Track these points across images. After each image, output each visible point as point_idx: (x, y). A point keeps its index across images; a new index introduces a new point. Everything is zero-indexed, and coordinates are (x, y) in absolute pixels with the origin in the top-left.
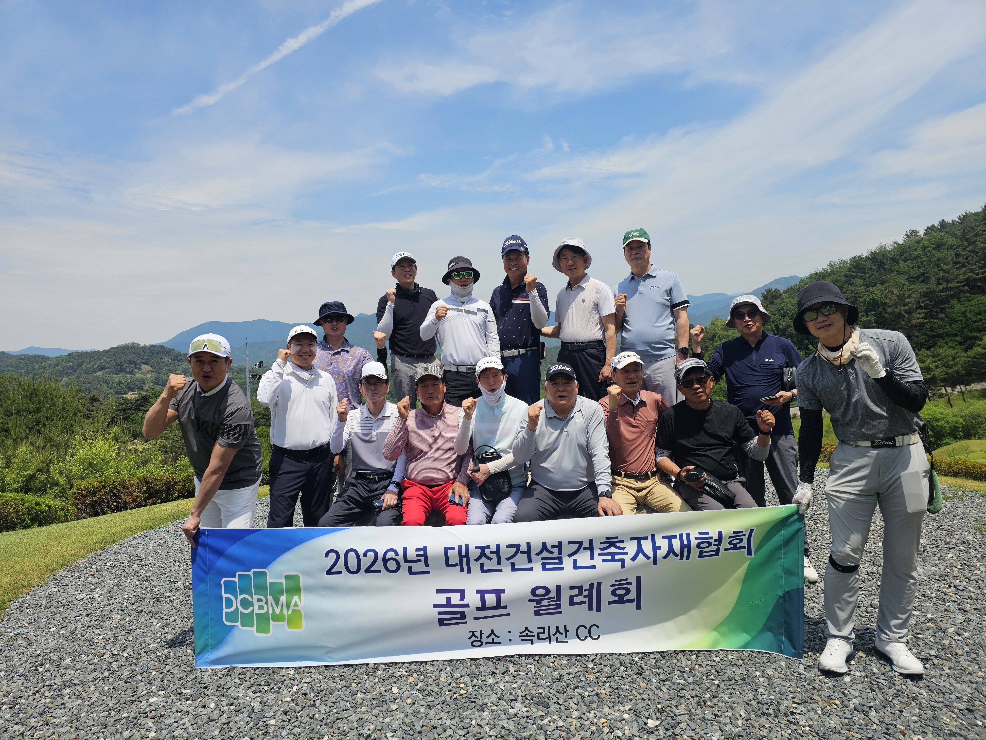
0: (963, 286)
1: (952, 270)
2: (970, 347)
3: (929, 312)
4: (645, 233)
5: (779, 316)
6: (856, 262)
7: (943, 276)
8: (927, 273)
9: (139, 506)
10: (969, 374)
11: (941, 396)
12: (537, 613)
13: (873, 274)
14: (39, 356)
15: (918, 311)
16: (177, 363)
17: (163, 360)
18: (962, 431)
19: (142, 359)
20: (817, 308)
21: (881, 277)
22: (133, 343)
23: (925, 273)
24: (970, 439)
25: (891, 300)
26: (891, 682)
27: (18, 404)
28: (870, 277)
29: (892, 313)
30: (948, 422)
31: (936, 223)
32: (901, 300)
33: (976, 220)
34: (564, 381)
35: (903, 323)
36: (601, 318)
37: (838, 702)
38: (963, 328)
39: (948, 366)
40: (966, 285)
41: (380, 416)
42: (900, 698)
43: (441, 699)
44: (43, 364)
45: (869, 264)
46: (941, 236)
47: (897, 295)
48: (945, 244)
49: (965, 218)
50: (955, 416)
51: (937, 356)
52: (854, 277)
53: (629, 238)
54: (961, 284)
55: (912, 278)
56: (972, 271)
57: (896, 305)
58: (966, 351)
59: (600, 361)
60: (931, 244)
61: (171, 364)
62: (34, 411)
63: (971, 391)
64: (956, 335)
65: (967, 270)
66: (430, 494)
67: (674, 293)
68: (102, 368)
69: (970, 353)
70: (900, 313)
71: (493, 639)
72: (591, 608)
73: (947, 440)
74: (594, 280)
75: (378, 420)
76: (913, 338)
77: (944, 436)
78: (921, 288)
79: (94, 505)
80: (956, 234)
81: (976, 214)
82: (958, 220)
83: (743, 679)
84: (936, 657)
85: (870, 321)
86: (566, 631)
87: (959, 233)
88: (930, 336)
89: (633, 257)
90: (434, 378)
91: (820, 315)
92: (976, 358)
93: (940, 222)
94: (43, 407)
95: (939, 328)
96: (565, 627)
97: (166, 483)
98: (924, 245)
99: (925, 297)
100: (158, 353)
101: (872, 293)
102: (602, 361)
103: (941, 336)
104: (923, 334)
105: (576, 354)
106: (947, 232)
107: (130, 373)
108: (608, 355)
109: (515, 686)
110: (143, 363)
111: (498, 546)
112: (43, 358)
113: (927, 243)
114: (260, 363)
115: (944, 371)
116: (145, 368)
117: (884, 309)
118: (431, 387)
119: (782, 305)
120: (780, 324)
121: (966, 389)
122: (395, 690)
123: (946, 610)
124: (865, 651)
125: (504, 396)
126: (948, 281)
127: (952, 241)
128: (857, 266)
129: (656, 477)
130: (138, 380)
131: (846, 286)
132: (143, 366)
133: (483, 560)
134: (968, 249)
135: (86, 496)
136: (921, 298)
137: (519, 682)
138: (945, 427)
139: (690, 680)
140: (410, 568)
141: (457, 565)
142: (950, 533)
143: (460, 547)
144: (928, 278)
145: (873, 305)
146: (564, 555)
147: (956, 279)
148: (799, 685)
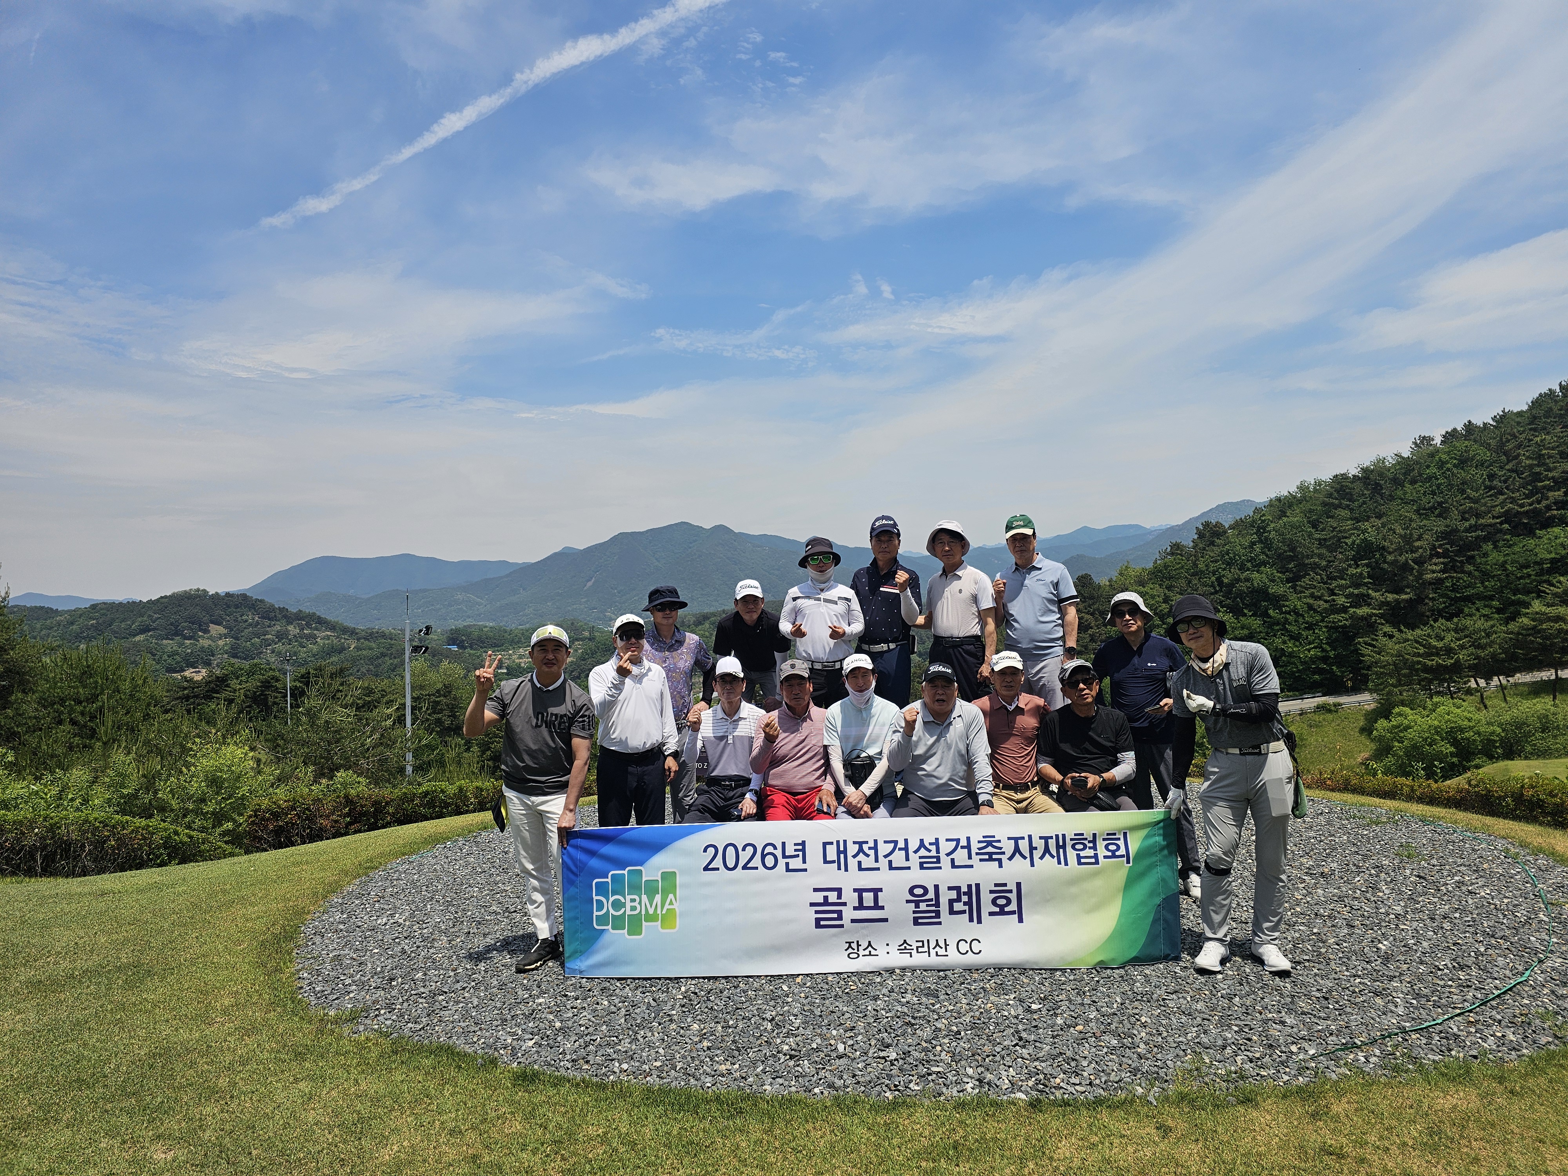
0: (1501, 523)
1: (1483, 498)
2: (1513, 618)
3: (1449, 562)
4: (1030, 522)
5: (1223, 563)
6: (1339, 483)
7: (1471, 508)
8: (1446, 502)
9: (338, 834)
10: (1513, 657)
11: (1469, 692)
12: (916, 922)
13: (1364, 503)
14: (42, 608)
15: (1434, 561)
16: (267, 622)
17: (245, 617)
18: (1501, 746)
19: (211, 616)
20: (1189, 621)
21: (1376, 507)
22: (198, 590)
23: (1442, 503)
24: (1513, 759)
25: (1393, 542)
26: (1260, 978)
28: (1360, 506)
29: (1395, 562)
30: (1479, 733)
31: (1460, 427)
32: (1408, 543)
33: (1518, 423)
35: (1411, 578)
36: (979, 612)
37: (1207, 992)
38: (1502, 587)
39: (1480, 647)
40: (1506, 522)
41: (735, 718)
42: (1265, 990)
44: (48, 622)
45: (1358, 486)
46: (1466, 447)
47: (1401, 536)
48: (1473, 460)
49: (1503, 419)
50: (1489, 724)
51: (1462, 630)
52: (1336, 507)
53: (1013, 528)
54: (1498, 521)
55: (1424, 509)
56: (1513, 500)
57: (1400, 550)
58: (1507, 621)
59: (977, 658)
60: (1452, 458)
61: (258, 623)
63: (1516, 685)
64: (1491, 598)
65: (1507, 498)
66: (794, 802)
67: (1061, 587)
68: (144, 630)
69: (1512, 626)
70: (1406, 563)
71: (870, 952)
72: (971, 920)
73: (1477, 761)
74: (972, 568)
75: (734, 721)
76: (1427, 601)
77: (1473, 753)
78: (1439, 525)
79: (278, 831)
80: (1489, 444)
81: (1520, 414)
82: (1492, 422)
84: (1308, 961)
85: (1361, 574)
86: (946, 945)
87: (1493, 443)
88: (1451, 599)
89: (1017, 549)
90: (802, 677)
92: (1522, 634)
93: (1465, 425)
94: (102, 693)
95: (1466, 587)
96: (945, 941)
98: (1440, 460)
99: (1444, 539)
100: (237, 607)
101: (1364, 531)
102: (981, 659)
103: (1469, 599)
104: (1442, 596)
105: (951, 650)
106: (1475, 441)
107: (189, 638)
108: (987, 653)
110: (213, 622)
112: (49, 612)
113: (1444, 457)
115: (1472, 654)
116: (215, 629)
117: (1381, 555)
118: (797, 687)
119: (1228, 547)
120: (1224, 576)
121: (1508, 681)
123: (1333, 926)
124: (1241, 957)
125: (873, 697)
126: (1478, 516)
127: (1484, 454)
128: (1341, 489)
129: (1037, 787)
130: (202, 649)
131: (1324, 519)
132: (212, 627)
134: (1507, 467)
135: (268, 819)
136: (1437, 540)
137: (907, 980)
138: (1474, 740)
139: (1072, 978)
140: (787, 864)
141: (834, 862)
142: (1365, 857)
143: (838, 842)
144: (1447, 510)
145: (1366, 550)
146: (942, 855)
147: (1489, 512)
148: (1174, 980)
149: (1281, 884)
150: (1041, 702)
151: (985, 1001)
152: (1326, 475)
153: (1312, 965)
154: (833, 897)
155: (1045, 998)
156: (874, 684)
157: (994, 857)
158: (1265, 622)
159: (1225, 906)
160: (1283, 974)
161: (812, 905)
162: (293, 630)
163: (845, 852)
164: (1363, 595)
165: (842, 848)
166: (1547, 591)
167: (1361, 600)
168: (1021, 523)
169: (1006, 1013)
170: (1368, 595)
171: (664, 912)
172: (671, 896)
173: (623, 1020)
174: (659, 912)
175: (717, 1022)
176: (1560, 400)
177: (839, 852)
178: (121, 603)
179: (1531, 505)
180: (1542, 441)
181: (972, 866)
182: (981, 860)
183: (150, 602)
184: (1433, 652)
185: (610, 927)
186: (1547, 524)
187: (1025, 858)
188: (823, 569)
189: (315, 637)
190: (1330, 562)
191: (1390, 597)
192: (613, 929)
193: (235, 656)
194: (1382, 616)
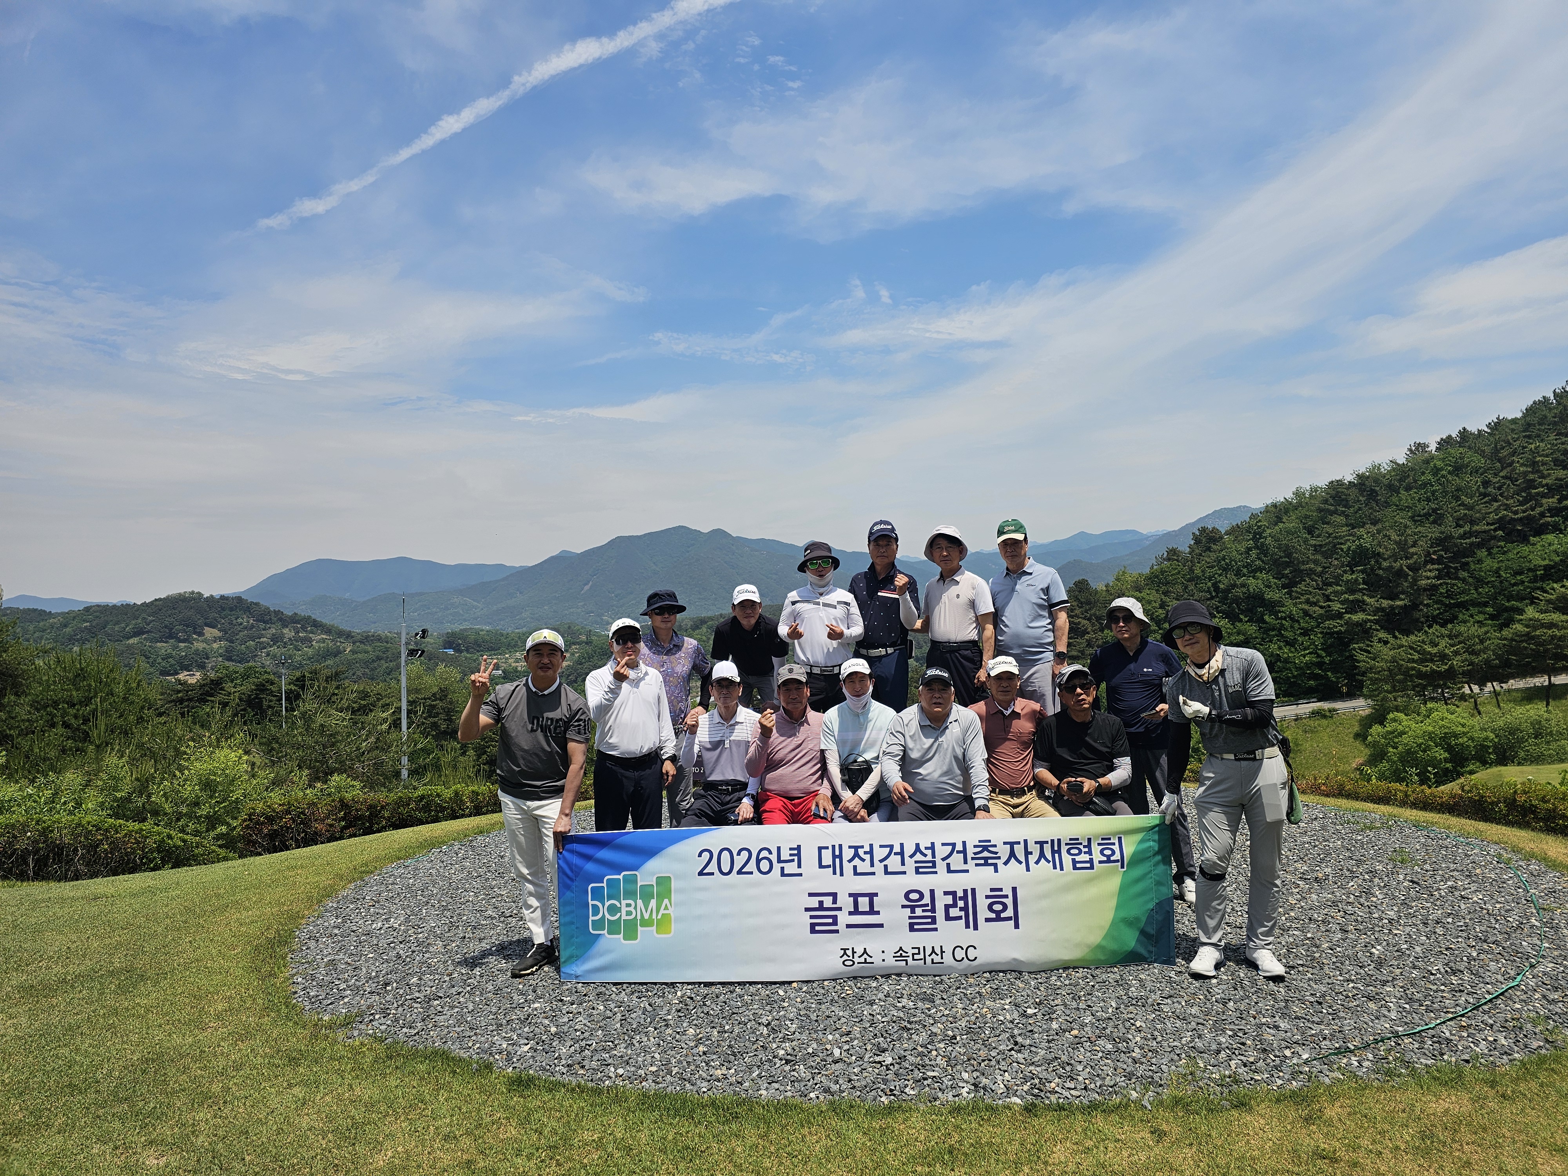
0: (1495, 530)
1: (1478, 505)
2: (1506, 624)
3: (1444, 568)
5: (1219, 569)
6: (1334, 489)
7: (1465, 515)
8: (1441, 508)
9: (332, 839)
10: (1507, 664)
11: (1463, 698)
12: (911, 928)
13: (1360, 509)
14: (35, 610)
15: (1428, 567)
16: (262, 625)
17: (239, 620)
18: (1494, 752)
19: (206, 618)
20: (1184, 627)
21: (1372, 514)
22: (193, 593)
23: (1437, 509)
24: (1506, 765)
25: (1387, 549)
27: (54, 691)
28: (1356, 513)
29: (1389, 569)
30: (1472, 739)
31: (1454, 433)
32: (1403, 549)
33: (1513, 430)
34: (941, 687)
35: (1406, 584)
36: (977, 617)
38: (1495, 593)
39: (1473, 653)
40: (1500, 529)
41: (732, 722)
42: (1259, 995)
44: (41, 624)
45: (1353, 493)
46: (1461, 453)
47: (1396, 542)
48: (1468, 466)
49: (1498, 426)
50: (1483, 729)
51: (1456, 636)
52: (1332, 513)
54: (1492, 527)
55: (1419, 516)
56: (1507, 507)
57: (1395, 557)
58: (1501, 628)
60: (1447, 465)
61: (253, 626)
63: (1509, 691)
64: (1486, 604)
65: (1500, 505)
66: (791, 807)
68: (138, 633)
69: (1506, 632)
70: (1401, 569)
72: (967, 926)
73: (1471, 767)
75: (731, 726)
76: (1421, 607)
77: (1467, 759)
78: (1433, 532)
79: (273, 835)
80: (1484, 451)
81: (1514, 421)
82: (1486, 429)
84: (1302, 965)
85: (1356, 580)
86: (942, 952)
87: (1488, 449)
88: (1446, 606)
90: (799, 682)
91: (1187, 633)
92: (1515, 641)
93: (1460, 432)
95: (1460, 594)
98: (1435, 467)
99: (1438, 545)
100: (231, 609)
101: (1360, 538)
102: (978, 664)
103: (1463, 605)
104: (1437, 602)
106: (1470, 448)
107: (184, 641)
108: (984, 658)
110: (207, 625)
111: (871, 846)
112: (42, 615)
113: (1439, 464)
114: (424, 631)
115: (1466, 660)
116: (209, 632)
117: (1377, 562)
119: (1224, 553)
120: (1220, 581)
121: (1502, 687)
123: (1327, 931)
124: (1235, 962)
125: (871, 702)
126: (1472, 522)
127: (1478, 461)
128: (1336, 495)
129: (1034, 792)
130: (197, 652)
131: (1320, 525)
132: (207, 630)
133: (857, 861)
134: (1501, 474)
135: (263, 823)
136: (1432, 547)
137: (903, 984)
138: (1468, 746)
139: (1067, 982)
140: (782, 869)
141: (829, 866)
142: (1359, 862)
143: (834, 847)
144: (1442, 516)
145: (1361, 557)
146: (938, 860)
147: (1484, 519)
148: (1168, 985)
149: (1275, 889)
150: (1037, 706)
151: (981, 1006)
152: (1322, 482)
153: (1306, 969)
154: (828, 902)
155: (1040, 1003)
156: (871, 689)
157: (990, 861)
158: (1261, 628)
159: (1220, 910)
161: (807, 910)
162: (288, 633)
163: (840, 857)
164: (1358, 601)
165: (837, 853)
166: (1541, 597)
167: (1355, 606)
169: (1002, 1018)
170: (1363, 601)
171: (659, 917)
172: (666, 901)
173: (618, 1025)
174: (654, 916)
175: (713, 1027)
176: (1554, 408)
177: (834, 857)
178: (114, 607)
179: (1524, 512)
180: (1536, 448)
181: (967, 871)
182: (977, 865)
183: (144, 604)
184: (1427, 658)
185: (605, 932)
186: (1540, 531)
187: (1020, 863)
189: (310, 640)
190: (1325, 568)
191: (1385, 603)
192: (609, 933)
193: (229, 659)
194: (1377, 622)
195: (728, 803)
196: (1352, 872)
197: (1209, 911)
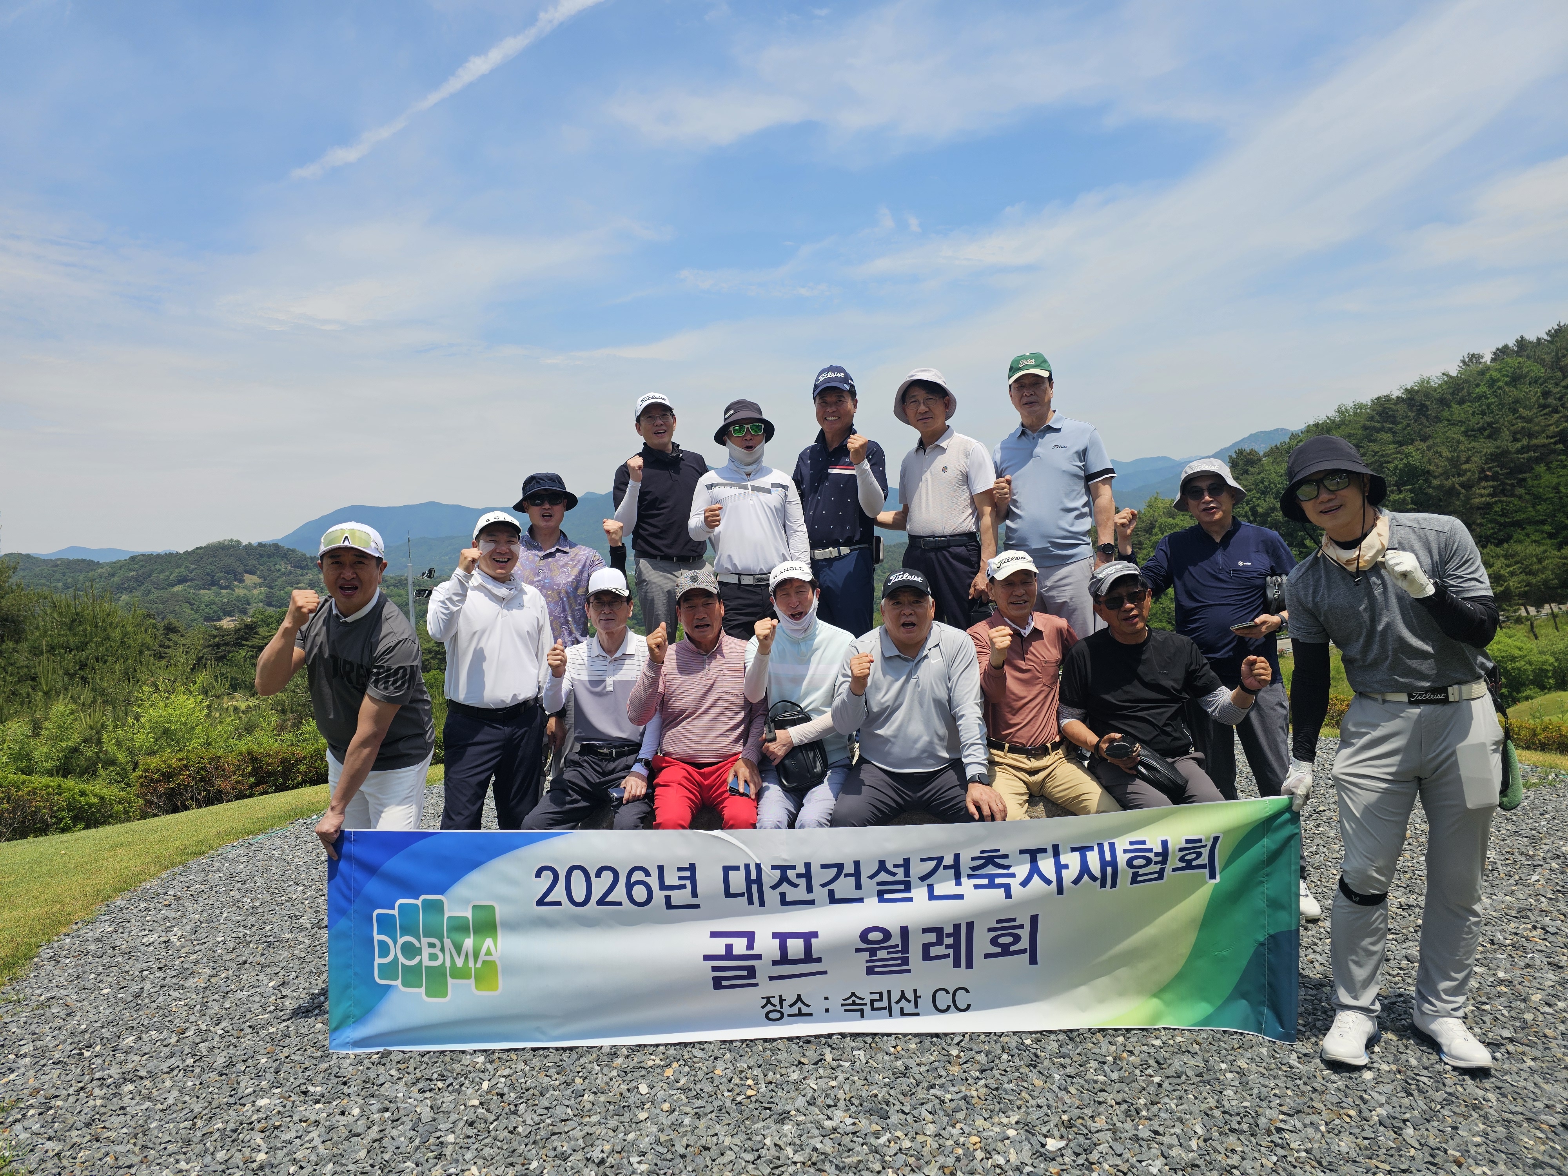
0: (1555, 443)
1: (1537, 417)
3: (1499, 485)
4: (1045, 361)
5: (1258, 492)
6: (1381, 405)
7: (1523, 428)
8: (1497, 422)
9: (240, 796)
10: (1565, 584)
11: (1519, 620)
12: (870, 971)
13: (1409, 425)
14: (84, 561)
15: (1482, 484)
16: (299, 571)
17: (278, 567)
18: (1554, 676)
19: (245, 566)
20: (1319, 480)
21: (1421, 430)
22: (232, 541)
23: (1492, 423)
25: (1438, 466)
26: (1439, 1080)
27: (51, 636)
28: (1404, 429)
29: (1441, 487)
30: (1530, 663)
31: (1511, 343)
32: (1455, 466)
34: (912, 599)
35: (1458, 503)
36: (972, 497)
37: (1352, 1113)
38: (1554, 510)
39: (1531, 573)
40: (1559, 442)
41: (618, 654)
42: (1453, 1107)
43: (717, 1103)
44: (90, 574)
45: (1402, 408)
46: (1519, 363)
47: (1447, 459)
48: (1526, 377)
49: (1558, 333)
50: (1541, 653)
51: (1512, 556)
52: (1378, 430)
53: (1019, 369)
54: (1552, 441)
55: (1473, 430)
57: (1446, 475)
58: (1560, 547)
59: (972, 566)
60: (1503, 376)
61: (290, 573)
62: (77, 648)
64: (1543, 522)
65: (1561, 417)
66: (698, 777)
67: (1091, 456)
68: (182, 580)
70: (1453, 488)
71: (800, 1009)
72: (957, 964)
73: (1528, 692)
75: (616, 660)
77: (1524, 685)
78: (1487, 447)
79: (171, 794)
80: (1543, 360)
82: (1546, 337)
83: (1200, 1075)
84: (1511, 1040)
85: (1404, 500)
86: (916, 997)
87: (1548, 358)
88: (1501, 524)
90: (707, 594)
91: (1323, 490)
93: (1517, 341)
94: (91, 641)
95: (1516, 512)
96: (915, 991)
97: (284, 761)
98: (1491, 378)
99: (1493, 461)
100: (269, 556)
101: (1408, 455)
102: (974, 564)
103: (1519, 524)
104: (1491, 521)
105: (932, 555)
106: (1528, 357)
107: (226, 588)
108: (983, 557)
109: (834, 1083)
110: (247, 572)
111: (808, 866)
112: (91, 565)
113: (1495, 375)
114: (430, 571)
115: (1523, 581)
116: (249, 579)
117: (1426, 481)
119: (1262, 475)
120: (1258, 505)
121: (1560, 609)
122: (644, 1089)
123: (1528, 966)
124: (1396, 1031)
126: (1531, 436)
127: (1538, 370)
128: (1383, 412)
129: (1060, 751)
130: (238, 599)
131: (1365, 443)
132: (247, 577)
133: (785, 887)
134: (1563, 383)
135: (158, 781)
136: (1486, 463)
137: (841, 1077)
138: (1525, 670)
139: (1115, 1076)
140: (668, 899)
141: (742, 895)
142: (1534, 841)
143: (747, 867)
144: (1497, 430)
145: (1409, 475)
146: (914, 879)
147: (1543, 432)
148: (1290, 1084)
149: (1473, 919)
150: (1062, 623)
153: (1521, 1048)
154: (740, 946)
156: (815, 602)
157: (998, 881)
159: (1375, 953)
160: (1479, 1073)
161: (707, 958)
163: (759, 881)
165: (754, 876)
168: (1032, 361)
177: (749, 881)
178: (158, 556)
181: (961, 897)
182: (976, 887)
183: (187, 553)
187: (1048, 882)
188: (751, 444)
193: (270, 604)
195: (613, 772)
196: (1530, 857)
197: (1356, 954)
